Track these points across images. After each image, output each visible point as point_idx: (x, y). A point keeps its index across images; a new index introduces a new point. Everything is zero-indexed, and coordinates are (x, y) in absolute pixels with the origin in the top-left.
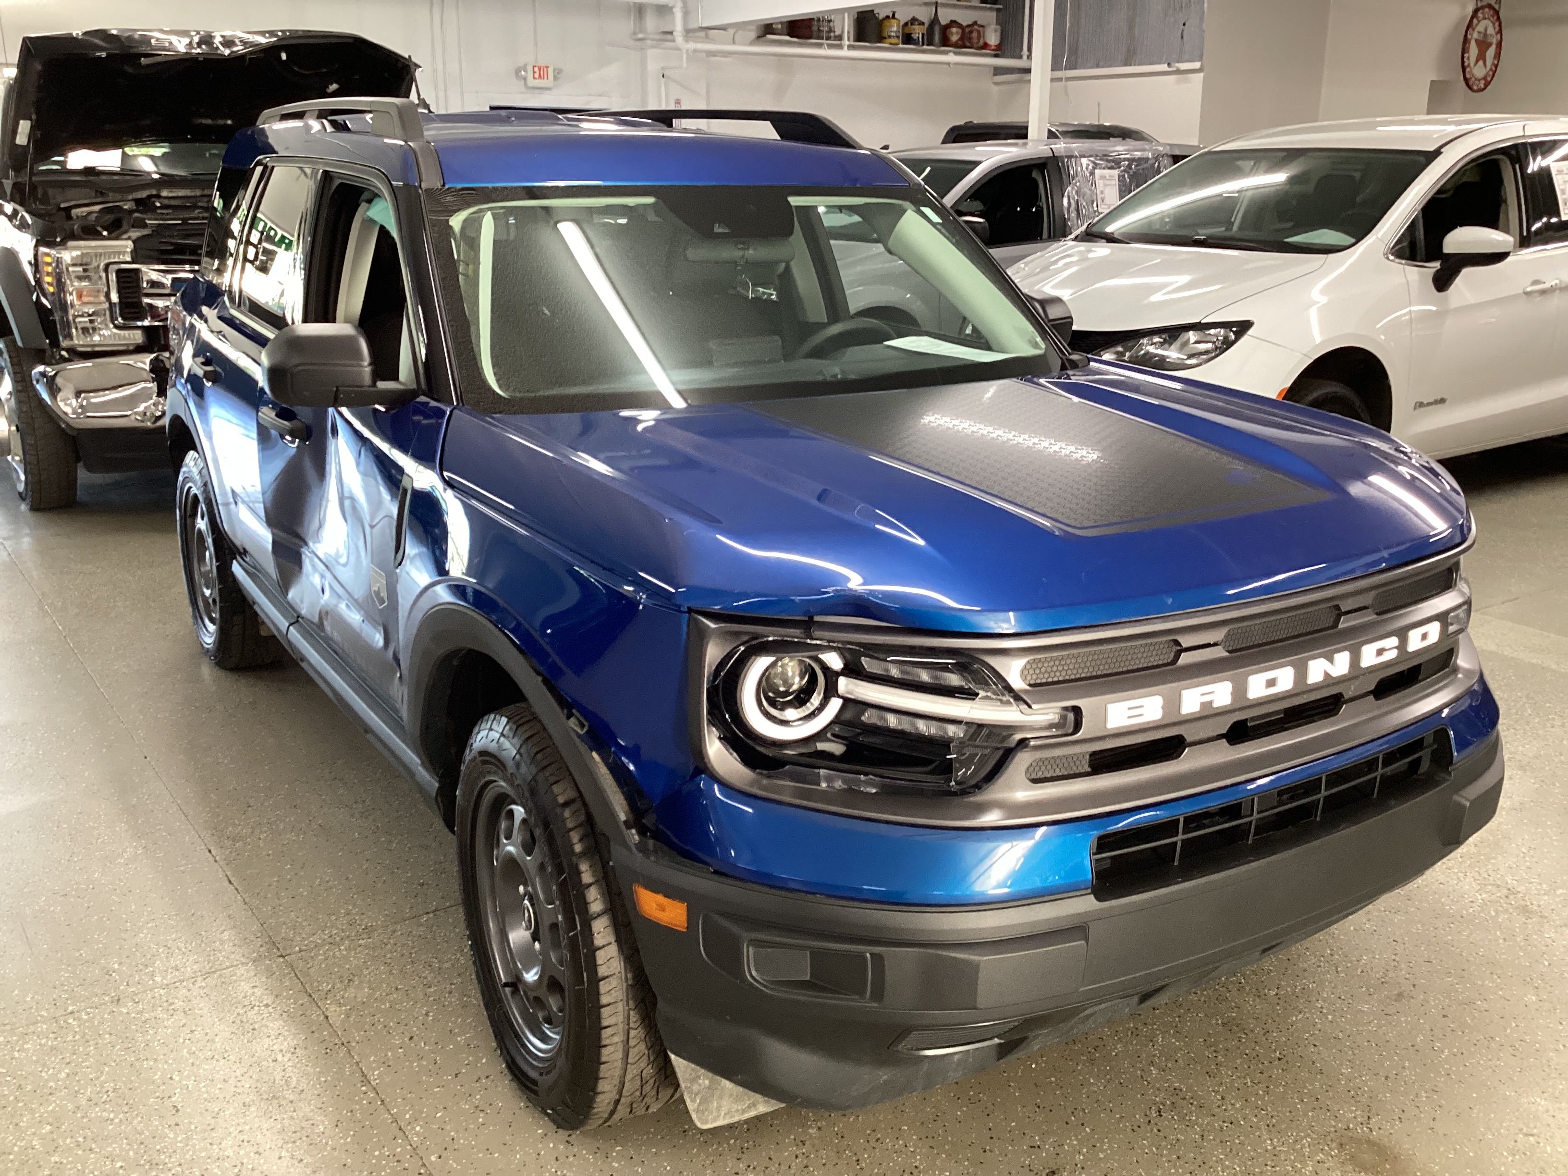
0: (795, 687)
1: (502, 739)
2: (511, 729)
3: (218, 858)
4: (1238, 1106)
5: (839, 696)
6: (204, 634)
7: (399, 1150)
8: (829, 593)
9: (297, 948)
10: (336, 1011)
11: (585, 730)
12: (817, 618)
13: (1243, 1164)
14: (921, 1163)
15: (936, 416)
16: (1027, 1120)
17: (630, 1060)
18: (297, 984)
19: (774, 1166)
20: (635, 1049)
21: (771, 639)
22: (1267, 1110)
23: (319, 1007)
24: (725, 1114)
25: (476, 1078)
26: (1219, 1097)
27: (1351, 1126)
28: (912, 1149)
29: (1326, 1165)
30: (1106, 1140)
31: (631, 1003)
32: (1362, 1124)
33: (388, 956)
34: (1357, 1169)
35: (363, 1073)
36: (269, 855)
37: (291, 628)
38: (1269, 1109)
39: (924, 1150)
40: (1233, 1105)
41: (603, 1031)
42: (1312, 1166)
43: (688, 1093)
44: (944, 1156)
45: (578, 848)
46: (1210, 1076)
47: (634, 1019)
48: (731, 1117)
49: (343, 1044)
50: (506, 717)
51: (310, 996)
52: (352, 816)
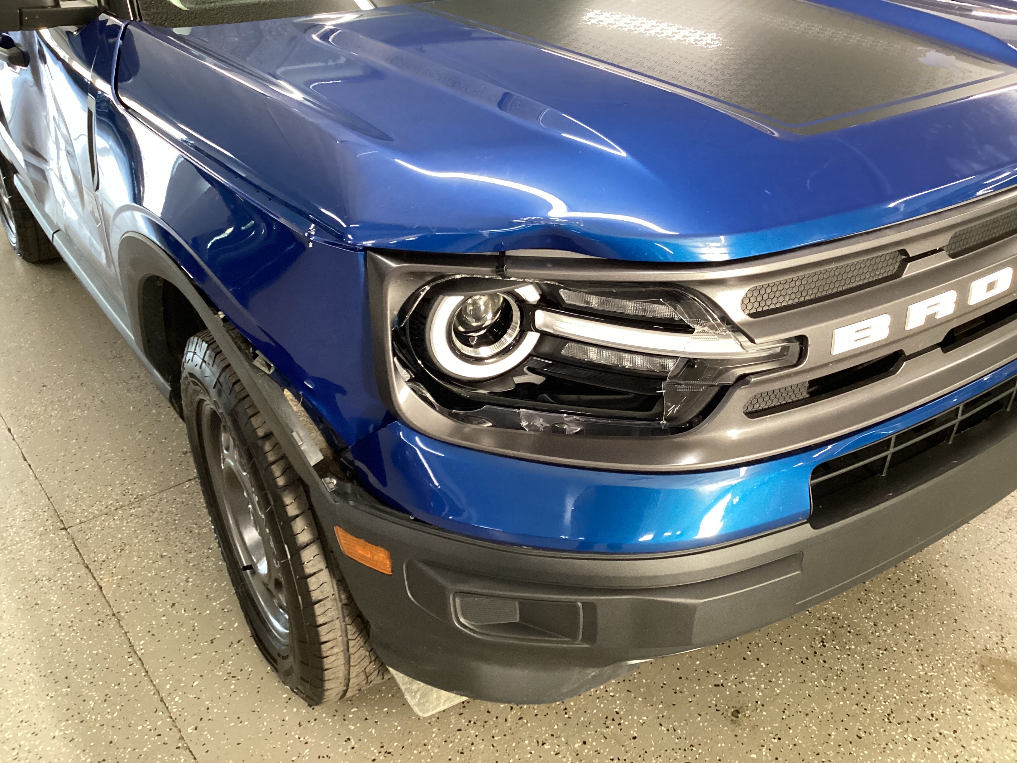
0: (488, 323)
1: (204, 364)
2: (210, 356)
3: (15, 436)
4: (889, 631)
5: (537, 331)
6: (11, 234)
7: (159, 723)
8: (521, 224)
9: (78, 521)
10: (108, 581)
11: (272, 371)
12: (509, 253)
13: (900, 693)
14: (621, 709)
15: (596, 12)
16: (710, 657)
17: (352, 664)
18: (76, 556)
19: (492, 719)
20: (356, 655)
21: (458, 277)
22: (915, 634)
23: (94, 578)
24: (445, 701)
25: (229, 644)
26: (872, 624)
27: (988, 646)
28: (612, 694)
29: (973, 689)
30: (780, 674)
31: (347, 619)
32: (997, 644)
33: (155, 524)
34: (1000, 691)
35: (130, 643)
36: (58, 431)
37: (55, 235)
38: (916, 633)
39: (622, 695)
40: (885, 631)
41: (323, 646)
42: (961, 690)
43: (408, 693)
44: (640, 699)
45: (281, 482)
46: (861, 603)
47: (352, 632)
48: (451, 702)
49: (114, 615)
50: (206, 343)
51: (87, 567)
52: (129, 391)
